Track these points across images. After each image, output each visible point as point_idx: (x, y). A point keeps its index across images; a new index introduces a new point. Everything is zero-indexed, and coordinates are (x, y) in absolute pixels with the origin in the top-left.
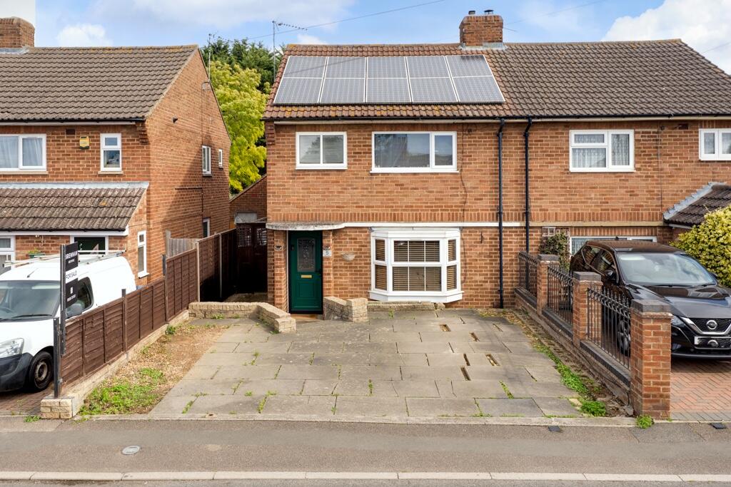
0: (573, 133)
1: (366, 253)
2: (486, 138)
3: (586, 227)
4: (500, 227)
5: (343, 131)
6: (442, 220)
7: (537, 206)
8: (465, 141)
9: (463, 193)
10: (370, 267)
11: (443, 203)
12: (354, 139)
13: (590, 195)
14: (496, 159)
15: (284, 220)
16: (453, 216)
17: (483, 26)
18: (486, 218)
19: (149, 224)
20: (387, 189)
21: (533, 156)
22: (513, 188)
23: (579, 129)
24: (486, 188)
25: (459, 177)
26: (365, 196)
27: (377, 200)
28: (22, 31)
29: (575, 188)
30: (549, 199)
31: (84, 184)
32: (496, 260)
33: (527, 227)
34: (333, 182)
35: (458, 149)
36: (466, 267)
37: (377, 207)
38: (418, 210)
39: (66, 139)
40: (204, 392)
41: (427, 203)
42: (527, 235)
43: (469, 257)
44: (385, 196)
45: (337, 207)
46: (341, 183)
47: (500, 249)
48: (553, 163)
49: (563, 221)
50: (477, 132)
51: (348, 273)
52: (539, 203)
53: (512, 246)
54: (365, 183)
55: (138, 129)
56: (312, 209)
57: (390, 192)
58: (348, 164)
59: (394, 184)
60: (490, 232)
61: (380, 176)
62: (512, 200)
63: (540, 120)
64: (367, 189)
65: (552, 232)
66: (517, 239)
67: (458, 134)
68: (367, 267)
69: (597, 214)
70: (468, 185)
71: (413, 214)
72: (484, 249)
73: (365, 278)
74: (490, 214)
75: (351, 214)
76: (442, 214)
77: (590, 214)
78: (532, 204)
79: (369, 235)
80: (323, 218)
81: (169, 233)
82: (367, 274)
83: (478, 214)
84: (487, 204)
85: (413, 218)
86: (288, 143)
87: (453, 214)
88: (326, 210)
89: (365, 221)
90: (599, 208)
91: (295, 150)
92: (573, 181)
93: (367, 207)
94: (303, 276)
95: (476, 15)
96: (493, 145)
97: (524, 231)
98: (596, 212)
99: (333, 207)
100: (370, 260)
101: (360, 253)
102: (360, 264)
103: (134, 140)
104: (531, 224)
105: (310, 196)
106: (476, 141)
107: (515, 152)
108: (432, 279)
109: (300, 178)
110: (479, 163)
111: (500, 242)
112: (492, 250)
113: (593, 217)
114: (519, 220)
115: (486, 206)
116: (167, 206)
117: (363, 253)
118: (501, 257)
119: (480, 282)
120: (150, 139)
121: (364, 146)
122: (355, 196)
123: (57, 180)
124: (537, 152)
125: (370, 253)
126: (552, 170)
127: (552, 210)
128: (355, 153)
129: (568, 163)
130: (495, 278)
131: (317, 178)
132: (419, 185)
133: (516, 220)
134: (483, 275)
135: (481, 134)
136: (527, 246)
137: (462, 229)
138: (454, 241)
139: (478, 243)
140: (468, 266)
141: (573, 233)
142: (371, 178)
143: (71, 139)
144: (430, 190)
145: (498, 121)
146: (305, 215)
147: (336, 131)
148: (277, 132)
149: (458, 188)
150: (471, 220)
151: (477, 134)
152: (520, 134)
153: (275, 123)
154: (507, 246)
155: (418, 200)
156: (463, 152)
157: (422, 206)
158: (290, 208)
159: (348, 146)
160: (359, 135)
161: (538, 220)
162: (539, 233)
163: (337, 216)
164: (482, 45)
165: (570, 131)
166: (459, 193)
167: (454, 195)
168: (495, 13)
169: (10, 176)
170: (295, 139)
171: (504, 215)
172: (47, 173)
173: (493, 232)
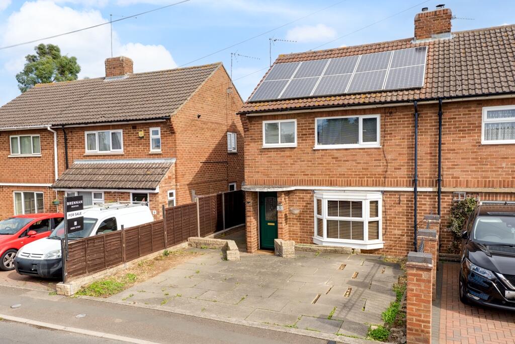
0: (485, 110)
1: (311, 209)
2: (405, 118)
3: (497, 193)
4: (415, 192)
5: (294, 118)
6: (367, 186)
7: (449, 175)
8: (387, 122)
9: (385, 164)
10: (313, 220)
11: (369, 172)
12: (302, 124)
13: (501, 164)
14: (413, 136)
15: (255, 184)
16: (376, 182)
17: (432, 20)
18: (403, 184)
19: (176, 185)
20: (326, 161)
21: (446, 131)
22: (427, 159)
23: (491, 105)
24: (404, 159)
25: (382, 151)
26: (310, 166)
27: (318, 169)
28: (124, 64)
29: (487, 159)
30: (461, 168)
31: (142, 160)
32: (412, 218)
33: (439, 192)
34: (287, 157)
35: (381, 128)
36: (386, 223)
37: (318, 175)
38: (349, 177)
39: (132, 132)
40: (144, 290)
41: (356, 172)
42: (439, 199)
43: (389, 215)
44: (324, 167)
45: (291, 175)
46: (293, 157)
47: (415, 210)
48: (465, 137)
49: (474, 187)
50: (397, 114)
51: (298, 223)
52: (451, 172)
53: (426, 207)
54: (309, 157)
55: (168, 124)
56: (273, 176)
57: (328, 164)
58: (298, 143)
59: (331, 157)
60: (407, 195)
61: (320, 151)
62: (425, 169)
63: (450, 101)
64: (311, 161)
65: (463, 196)
66: (431, 202)
67: (381, 116)
68: (311, 220)
69: (508, 181)
70: (389, 157)
71: (345, 180)
72: (402, 208)
73: (310, 227)
74: (407, 181)
75: (300, 180)
76: (367, 180)
77: (500, 181)
78: (445, 173)
79: (313, 196)
80: (281, 183)
81: (193, 192)
82: (311, 225)
83: (397, 181)
84: (404, 172)
85: (345, 183)
86: (257, 129)
87: (376, 180)
88: (282, 177)
89: (310, 185)
90: (511, 177)
91: (262, 134)
92: (484, 152)
93: (311, 175)
94: (269, 224)
95: (429, 11)
96: (411, 124)
97: (436, 196)
98: (506, 180)
99: (287, 175)
100: (313, 214)
101: (307, 209)
102: (306, 217)
103: (167, 131)
104: (443, 189)
105: (272, 167)
106: (396, 121)
107: (429, 129)
108: (356, 231)
109: (266, 154)
110: (398, 139)
111: (415, 204)
112: (408, 210)
113: (503, 184)
114: (433, 186)
115: (403, 175)
116: (193, 174)
117: (308, 209)
118: (415, 216)
119: (398, 235)
120: (175, 130)
121: (309, 129)
122: (302, 167)
123: (129, 158)
124: (451, 128)
125: (313, 209)
126: (464, 143)
127: (463, 177)
128: (302, 135)
129: (480, 136)
130: (411, 233)
131: (277, 154)
132: (350, 158)
133: (430, 186)
134: (401, 230)
135: (400, 115)
136: (439, 208)
137: (383, 192)
138: (377, 202)
139: (397, 204)
140: (388, 222)
141: (484, 198)
142: (314, 153)
143: (135, 132)
144: (358, 161)
145: (412, 104)
146: (269, 180)
147: (289, 119)
148: (250, 121)
149: (380, 160)
150: (391, 186)
151: (396, 116)
152: (436, 113)
153: (247, 115)
154: (421, 207)
155: (349, 169)
156: (385, 131)
157: (351, 175)
158: (259, 176)
159: (298, 129)
160: (305, 121)
161: (450, 186)
162: (450, 197)
163: (290, 181)
164: (431, 37)
165: (483, 108)
166: (381, 164)
167: (378, 166)
168: (445, 7)
169: (106, 156)
170: (262, 126)
171: (419, 182)
172: (123, 154)
173: (409, 195)
